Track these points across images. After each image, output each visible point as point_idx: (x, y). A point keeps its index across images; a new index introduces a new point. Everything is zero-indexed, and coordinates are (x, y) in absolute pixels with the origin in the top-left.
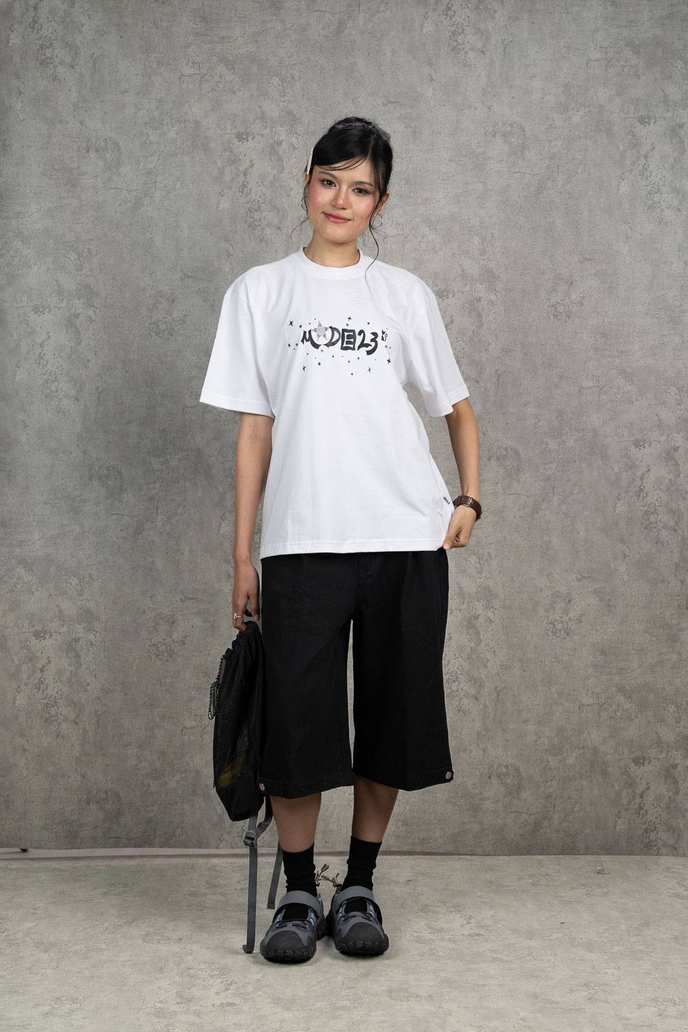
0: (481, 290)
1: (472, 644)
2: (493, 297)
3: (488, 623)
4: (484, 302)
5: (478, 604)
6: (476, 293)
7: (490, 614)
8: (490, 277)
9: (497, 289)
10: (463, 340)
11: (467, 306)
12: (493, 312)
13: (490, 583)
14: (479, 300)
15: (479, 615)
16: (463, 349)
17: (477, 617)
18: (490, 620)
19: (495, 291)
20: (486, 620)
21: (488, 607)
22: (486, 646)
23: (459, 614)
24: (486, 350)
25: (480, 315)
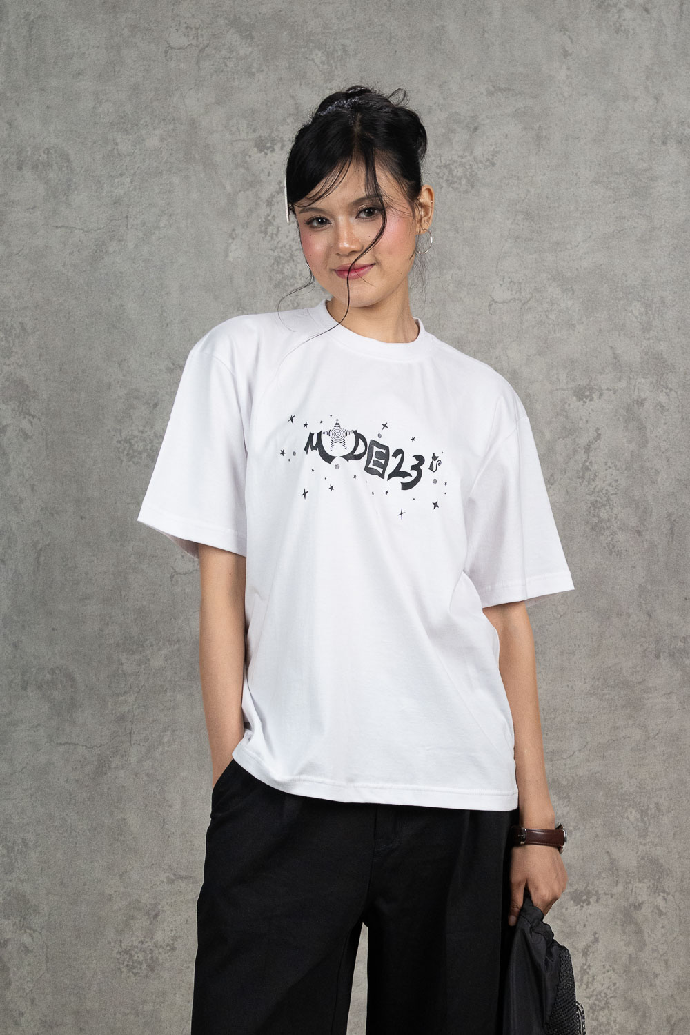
0: (644, 387)
1: (631, 950)
2: (662, 398)
3: (656, 916)
4: (648, 406)
5: (640, 885)
6: (636, 393)
7: (660, 902)
8: (658, 366)
9: (670, 386)
10: (616, 466)
11: (623, 412)
12: (663, 421)
13: (659, 851)
14: (641, 403)
15: (643, 903)
16: (616, 481)
17: (638, 907)
18: (660, 911)
19: (667, 388)
20: (653, 911)
21: (657, 890)
22: (653, 951)
23: (610, 901)
24: (653, 482)
25: (642, 428)
